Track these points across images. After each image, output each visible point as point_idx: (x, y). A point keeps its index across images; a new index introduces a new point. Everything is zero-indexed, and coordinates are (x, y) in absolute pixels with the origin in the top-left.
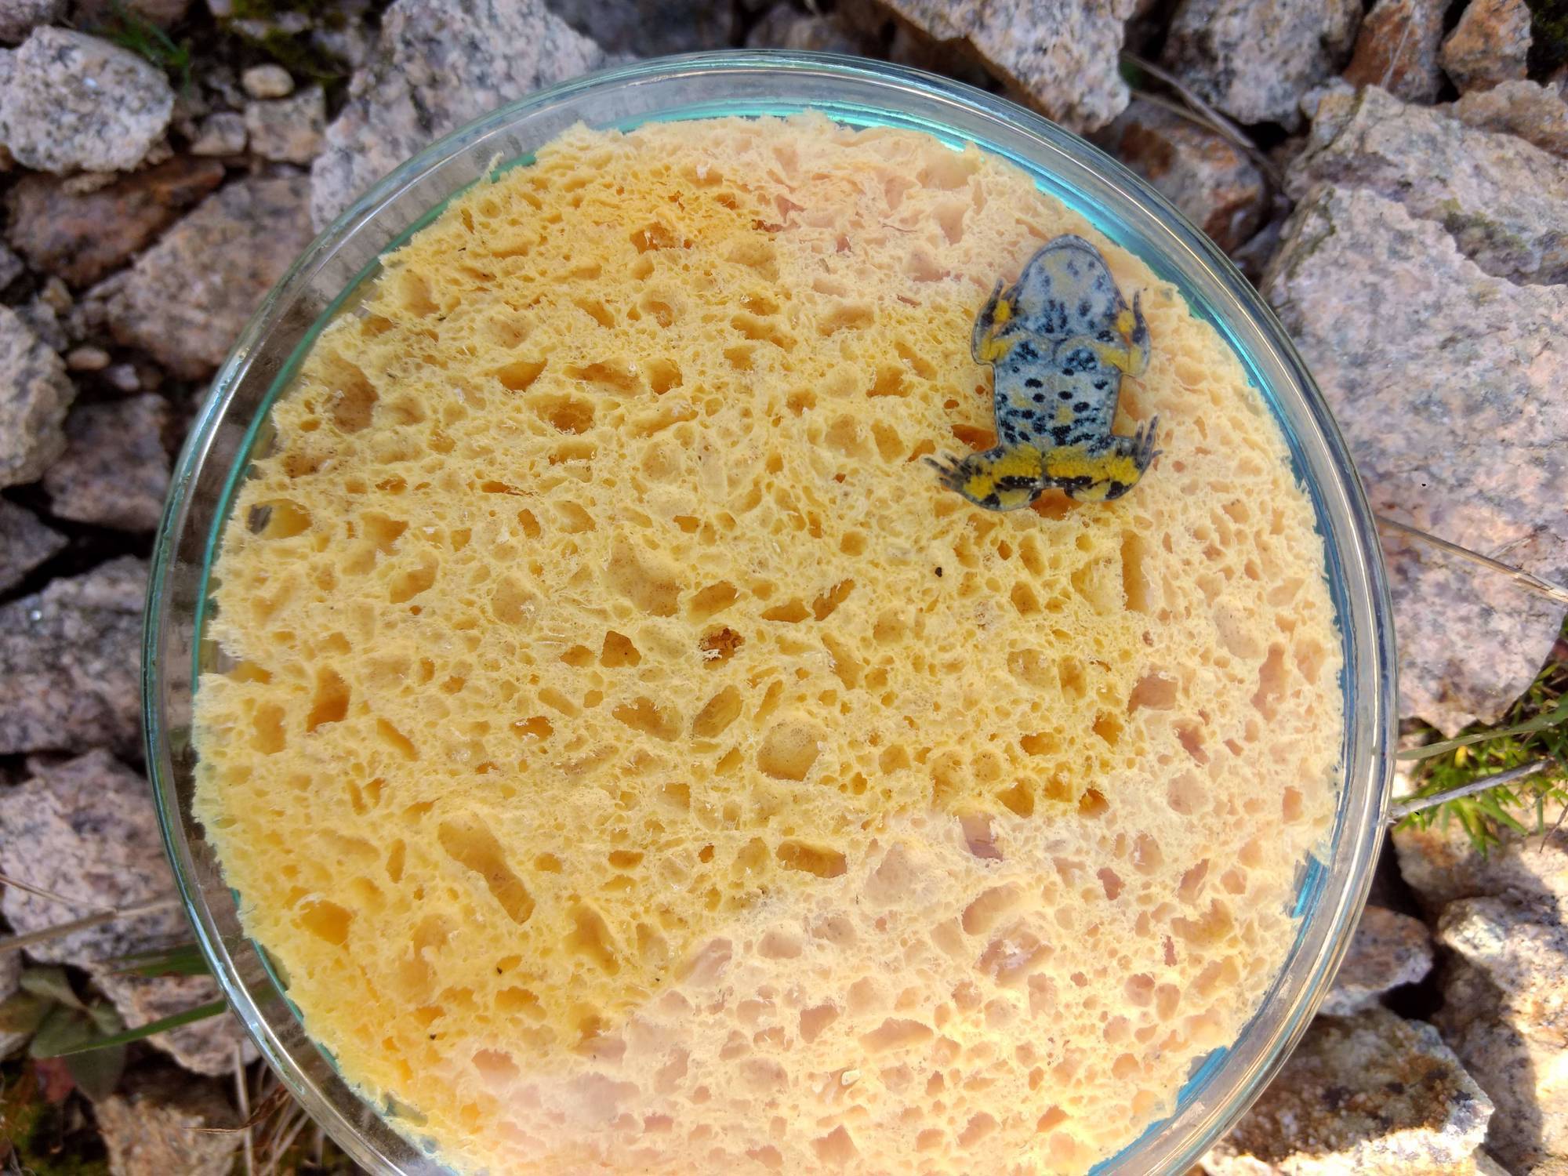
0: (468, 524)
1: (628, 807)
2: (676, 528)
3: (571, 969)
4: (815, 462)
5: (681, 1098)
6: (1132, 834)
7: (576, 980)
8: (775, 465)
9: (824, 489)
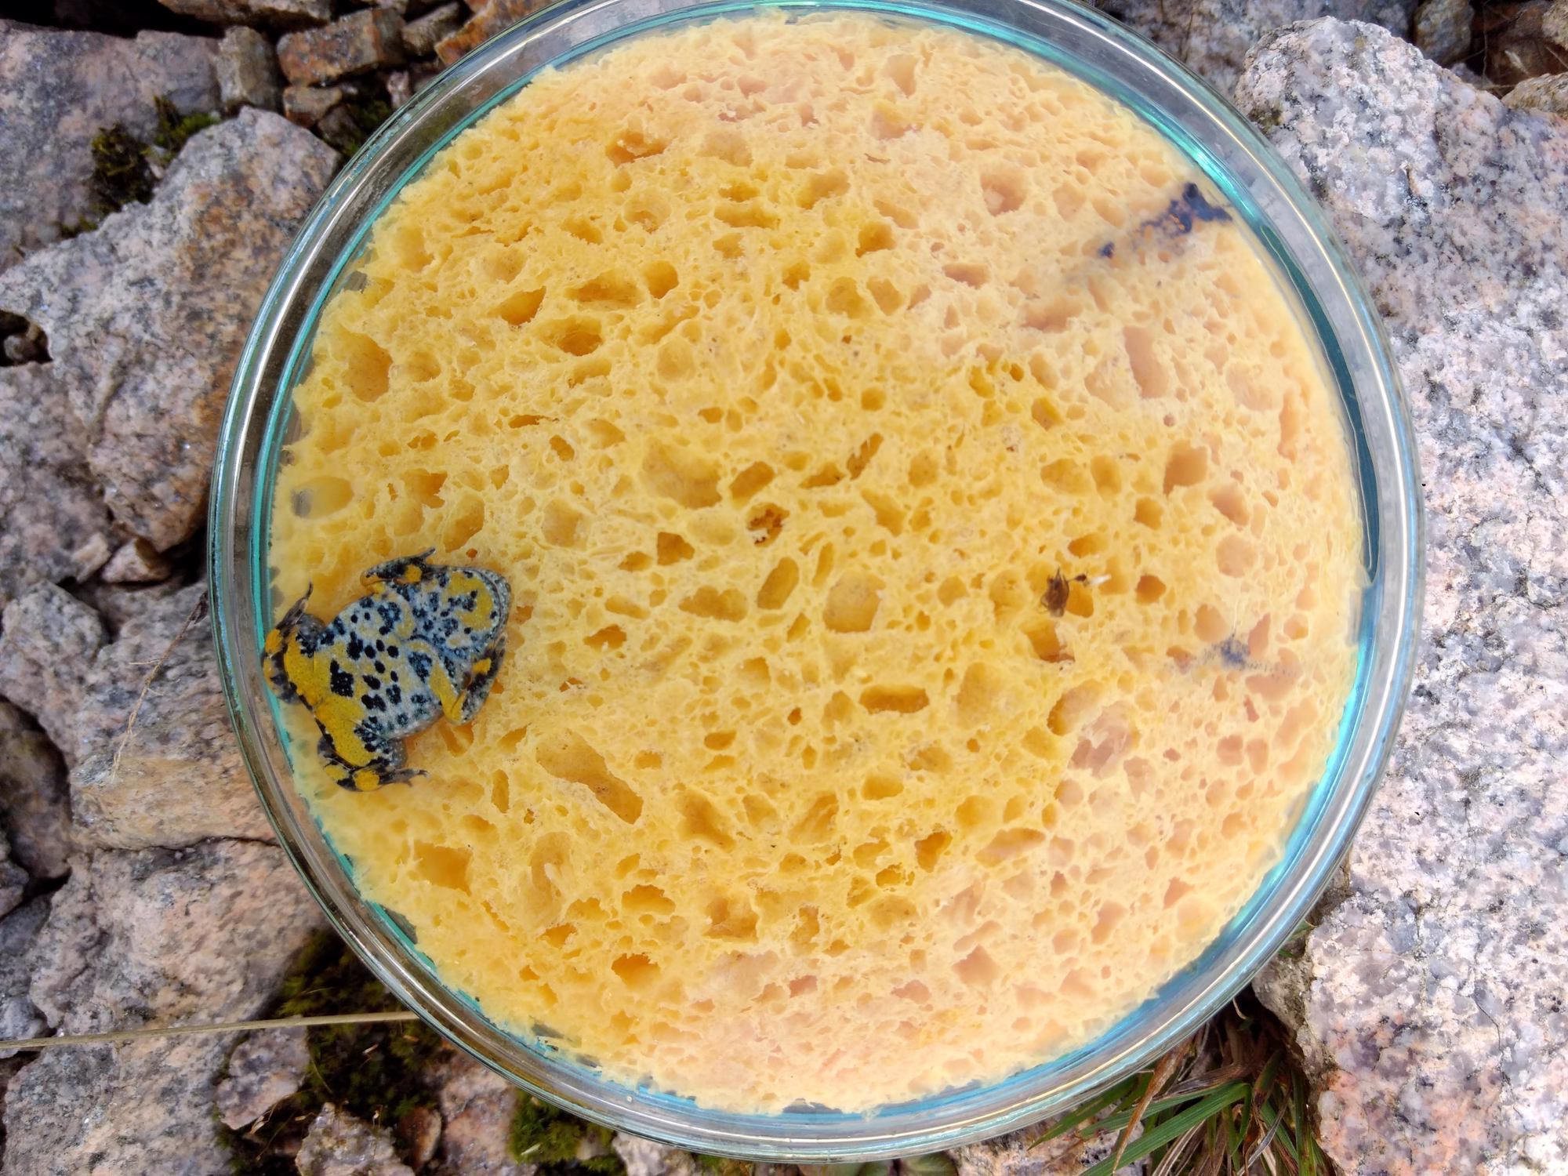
0: (503, 462)
1: (712, 691)
2: (703, 423)
3: (690, 854)
4: (821, 330)
5: (819, 954)
6: (1192, 608)
7: (697, 864)
8: (783, 341)
9: (834, 353)
